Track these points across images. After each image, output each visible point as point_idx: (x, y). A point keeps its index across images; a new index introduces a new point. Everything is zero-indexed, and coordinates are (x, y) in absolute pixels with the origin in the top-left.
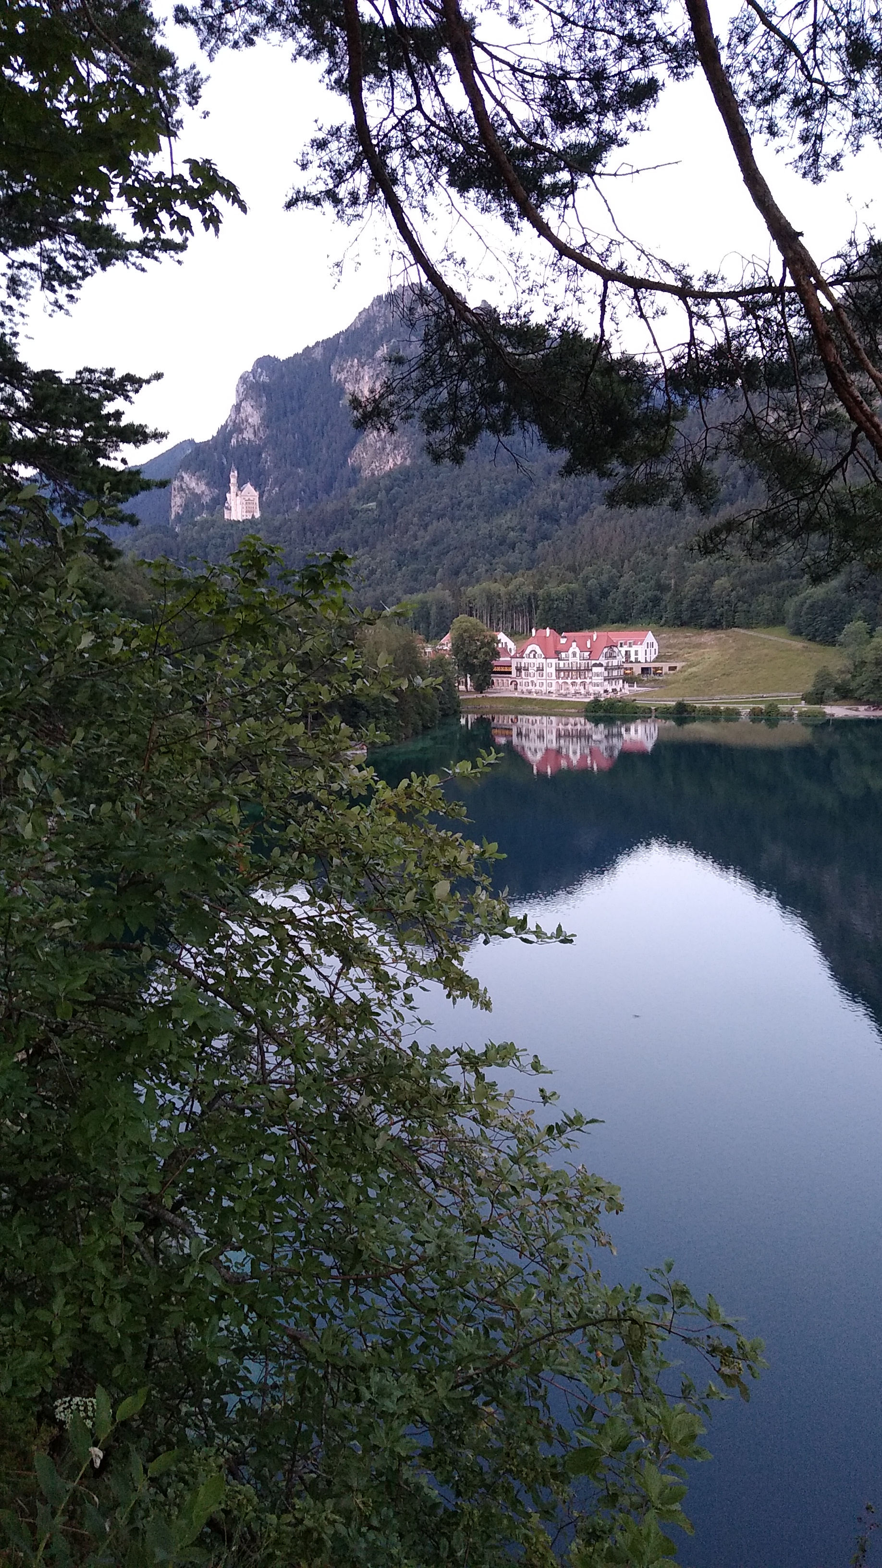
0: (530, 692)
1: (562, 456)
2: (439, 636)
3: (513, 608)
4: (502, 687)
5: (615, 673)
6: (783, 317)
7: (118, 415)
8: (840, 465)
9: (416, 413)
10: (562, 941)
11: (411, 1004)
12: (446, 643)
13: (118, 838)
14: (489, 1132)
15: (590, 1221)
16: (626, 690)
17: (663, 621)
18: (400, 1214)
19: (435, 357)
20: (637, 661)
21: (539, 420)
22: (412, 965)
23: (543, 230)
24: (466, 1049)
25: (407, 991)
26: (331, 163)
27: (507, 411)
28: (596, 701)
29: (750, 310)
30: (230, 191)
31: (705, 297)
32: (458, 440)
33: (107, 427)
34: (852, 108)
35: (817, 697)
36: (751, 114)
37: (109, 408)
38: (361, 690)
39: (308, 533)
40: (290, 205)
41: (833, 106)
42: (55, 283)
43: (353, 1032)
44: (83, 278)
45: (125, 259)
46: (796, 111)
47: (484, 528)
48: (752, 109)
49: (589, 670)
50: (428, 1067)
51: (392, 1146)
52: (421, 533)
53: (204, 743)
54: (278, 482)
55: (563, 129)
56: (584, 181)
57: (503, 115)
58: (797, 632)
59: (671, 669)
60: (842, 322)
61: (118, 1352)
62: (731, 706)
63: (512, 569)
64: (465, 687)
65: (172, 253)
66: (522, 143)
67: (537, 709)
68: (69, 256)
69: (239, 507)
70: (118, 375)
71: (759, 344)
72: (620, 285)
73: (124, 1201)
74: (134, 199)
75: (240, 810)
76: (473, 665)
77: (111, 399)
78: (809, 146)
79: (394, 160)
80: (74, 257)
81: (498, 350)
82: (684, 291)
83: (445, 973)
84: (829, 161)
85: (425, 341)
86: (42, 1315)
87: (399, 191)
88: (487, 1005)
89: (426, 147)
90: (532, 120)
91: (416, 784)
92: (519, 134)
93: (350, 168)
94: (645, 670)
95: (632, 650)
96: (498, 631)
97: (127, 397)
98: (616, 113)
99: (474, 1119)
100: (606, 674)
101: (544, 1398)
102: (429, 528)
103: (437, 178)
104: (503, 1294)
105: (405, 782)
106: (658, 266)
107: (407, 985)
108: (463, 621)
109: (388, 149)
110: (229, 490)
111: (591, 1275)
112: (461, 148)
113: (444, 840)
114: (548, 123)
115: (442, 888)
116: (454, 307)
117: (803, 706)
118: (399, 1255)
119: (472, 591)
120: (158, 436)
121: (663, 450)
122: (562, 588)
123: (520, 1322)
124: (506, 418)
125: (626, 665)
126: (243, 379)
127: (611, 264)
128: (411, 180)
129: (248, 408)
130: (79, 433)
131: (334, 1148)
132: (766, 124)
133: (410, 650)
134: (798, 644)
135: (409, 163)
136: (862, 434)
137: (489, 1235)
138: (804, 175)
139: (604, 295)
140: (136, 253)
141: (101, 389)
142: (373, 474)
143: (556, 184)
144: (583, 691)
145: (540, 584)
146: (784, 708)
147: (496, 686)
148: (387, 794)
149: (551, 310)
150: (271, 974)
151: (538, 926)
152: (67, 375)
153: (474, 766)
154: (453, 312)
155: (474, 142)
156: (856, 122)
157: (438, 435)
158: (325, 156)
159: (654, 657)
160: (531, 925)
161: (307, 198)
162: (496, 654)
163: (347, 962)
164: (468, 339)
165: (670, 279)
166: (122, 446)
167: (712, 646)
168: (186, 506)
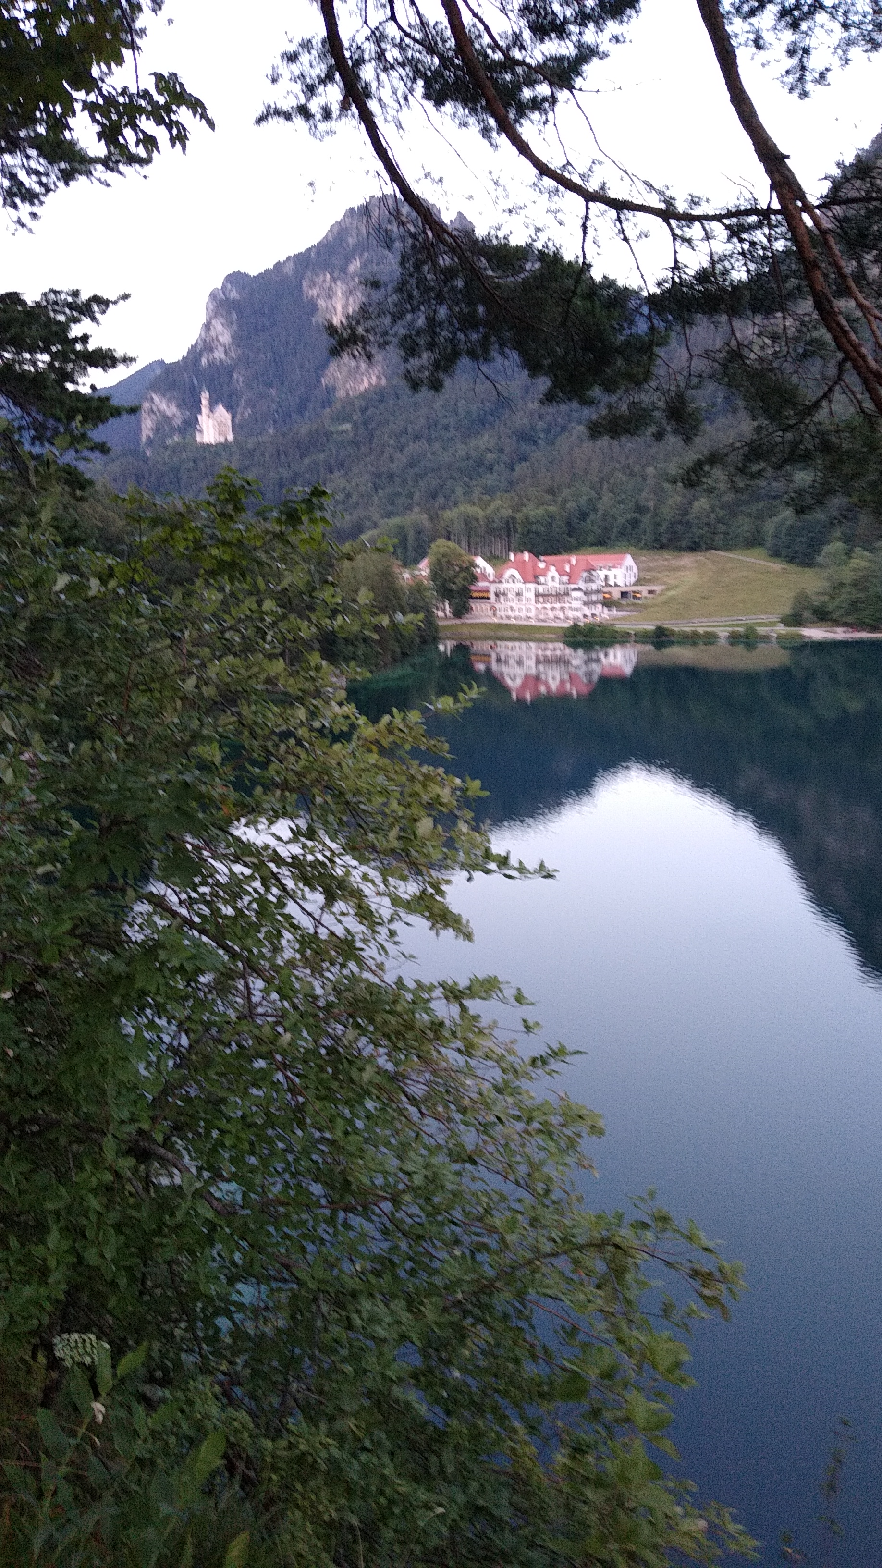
0: (508, 617)
1: (544, 383)
2: (416, 561)
3: (491, 531)
4: (481, 613)
5: (594, 598)
6: (769, 241)
7: (85, 339)
8: (825, 396)
9: (393, 340)
10: (545, 877)
11: (397, 939)
12: (424, 568)
13: (100, 781)
14: (473, 1063)
15: (572, 1144)
16: (603, 614)
17: (642, 544)
18: (388, 1144)
19: (413, 281)
20: (616, 585)
21: (520, 346)
22: (396, 901)
23: (523, 148)
24: (450, 982)
25: (393, 926)
26: (302, 76)
27: (486, 337)
28: (576, 625)
29: (735, 232)
30: (197, 106)
31: (689, 219)
32: (437, 365)
33: (74, 351)
34: (841, 19)
35: (795, 620)
36: (736, 27)
37: (76, 331)
38: (341, 627)
39: (283, 456)
40: (260, 120)
41: (821, 17)
42: (17, 200)
43: (338, 967)
44: (45, 195)
45: (89, 173)
46: (783, 23)
47: (461, 450)
48: (737, 21)
49: (567, 594)
50: (414, 1002)
51: (378, 1079)
52: (398, 455)
53: (183, 681)
54: (252, 404)
55: (542, 41)
56: (563, 95)
57: (481, 27)
58: (775, 554)
59: (650, 592)
60: (830, 248)
61: (113, 1284)
62: (709, 629)
63: (489, 491)
64: (443, 612)
65: (137, 166)
66: (498, 56)
67: (516, 634)
68: (30, 171)
69: (212, 431)
70: (84, 297)
71: (744, 268)
72: (603, 207)
73: (114, 1136)
74: (98, 116)
75: (221, 747)
76: (452, 591)
77: (76, 321)
78: (795, 61)
79: (367, 73)
80: (37, 173)
81: (475, 275)
82: (668, 214)
83: (428, 908)
84: (817, 76)
85: (402, 263)
86: (38, 1251)
87: (373, 105)
88: (469, 936)
89: (400, 59)
90: (510, 32)
91: (398, 720)
92: (495, 46)
93: (323, 81)
94: (624, 594)
95: (611, 574)
96: (476, 555)
97: (94, 319)
98: (597, 24)
99: (459, 1051)
100: (585, 599)
101: (528, 1319)
102: (407, 449)
103: (411, 91)
104: (489, 1220)
105: (386, 718)
106: (642, 187)
107: (391, 921)
108: (441, 545)
109: (359, 62)
110: (200, 412)
111: (574, 1198)
112: (436, 61)
113: (427, 777)
114: (527, 34)
115: (425, 825)
116: (431, 229)
117: (782, 629)
118: (387, 1185)
119: (448, 514)
120: (126, 360)
121: (646, 380)
122: (540, 511)
123: (504, 1245)
124: (485, 344)
125: (606, 589)
126: (213, 296)
127: (593, 186)
128: (386, 94)
129: (218, 326)
130: (46, 358)
131: (321, 1081)
132: (752, 36)
133: (387, 576)
134: (777, 566)
135: (383, 76)
136: (849, 365)
137: (473, 1162)
138: (791, 90)
139: (586, 218)
140: (100, 167)
141: (67, 311)
142: (348, 394)
143: (536, 97)
144: (562, 616)
145: (517, 509)
146: (762, 631)
147: (475, 612)
148: (368, 731)
149: (532, 232)
150: (256, 911)
151: (521, 863)
152: (31, 297)
153: (456, 700)
154: (430, 234)
155: (451, 54)
156: (846, 34)
157: (414, 362)
158: (295, 68)
159: (633, 580)
160: (513, 862)
161: (278, 113)
162: (474, 578)
163: (330, 898)
164: (444, 261)
165: (655, 201)
166: (91, 370)
167: (690, 569)
168: (157, 430)
